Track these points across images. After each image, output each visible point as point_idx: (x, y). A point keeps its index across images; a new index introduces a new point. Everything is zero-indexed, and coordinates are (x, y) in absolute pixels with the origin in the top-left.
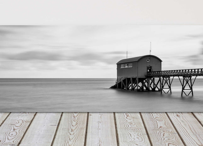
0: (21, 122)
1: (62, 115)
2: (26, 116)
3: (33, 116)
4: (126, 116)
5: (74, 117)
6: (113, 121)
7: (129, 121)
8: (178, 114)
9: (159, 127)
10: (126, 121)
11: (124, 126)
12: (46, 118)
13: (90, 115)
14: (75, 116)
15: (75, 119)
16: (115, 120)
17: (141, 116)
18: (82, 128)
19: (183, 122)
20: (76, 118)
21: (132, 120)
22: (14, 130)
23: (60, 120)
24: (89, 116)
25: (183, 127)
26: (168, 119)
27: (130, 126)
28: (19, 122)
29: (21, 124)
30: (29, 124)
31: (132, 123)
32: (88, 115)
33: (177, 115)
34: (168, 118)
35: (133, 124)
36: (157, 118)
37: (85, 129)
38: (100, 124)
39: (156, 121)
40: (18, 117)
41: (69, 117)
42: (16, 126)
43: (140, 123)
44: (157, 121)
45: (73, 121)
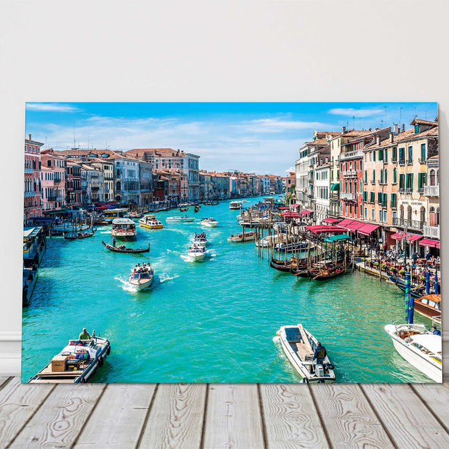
0: (77, 402)
1: (156, 389)
2: (88, 390)
3: (101, 391)
4: (281, 391)
5: (180, 392)
6: (257, 400)
7: (287, 400)
8: (383, 387)
9: (345, 413)
10: (281, 401)
11: (277, 409)
12: (125, 395)
13: (212, 389)
14: (182, 391)
15: (183, 396)
16: (260, 398)
17: (311, 390)
18: (196, 415)
19: (392, 402)
20: (185, 395)
21: (292, 399)
22: (64, 417)
23: (153, 398)
24: (210, 391)
25: (391, 413)
26: (364, 397)
27: (289, 410)
28: (73, 403)
29: (78, 407)
30: (93, 406)
31: (292, 405)
32: (207, 389)
33: (381, 389)
34: (362, 394)
35: (296, 406)
36: (342, 395)
37: (202, 415)
38: (230, 406)
39: (340, 401)
40: (71, 393)
41: (170, 393)
42: (68, 410)
43: (308, 405)
44: (343, 401)
45: (178, 401)
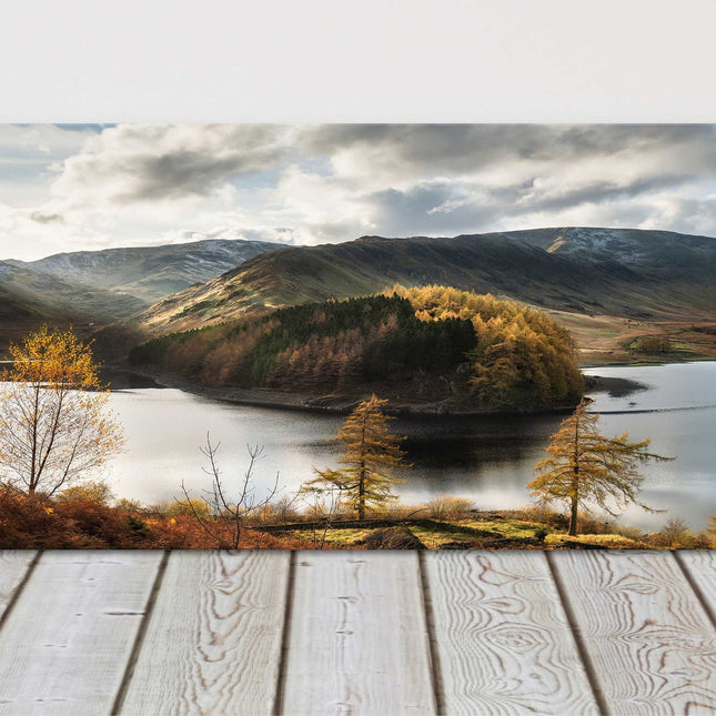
1: (163, 566)
3: (25, 570)
4: (477, 569)
5: (224, 572)
6: (417, 593)
7: (492, 592)
9: (638, 624)
10: (479, 595)
11: (468, 616)
12: (85, 580)
13: (304, 564)
14: (229, 569)
15: (231, 583)
16: (425, 587)
17: (553, 568)
18: (262, 629)
20: (235, 579)
21: (507, 591)
23: (156, 588)
24: (299, 570)
26: (686, 585)
27: (497, 618)
31: (506, 605)
32: (292, 565)
34: (682, 577)
35: (515, 607)
36: (631, 580)
37: (279, 631)
38: (350, 608)
39: (626, 596)
41: (197, 574)
43: (545, 603)
44: (633, 596)
45: (219, 596)
